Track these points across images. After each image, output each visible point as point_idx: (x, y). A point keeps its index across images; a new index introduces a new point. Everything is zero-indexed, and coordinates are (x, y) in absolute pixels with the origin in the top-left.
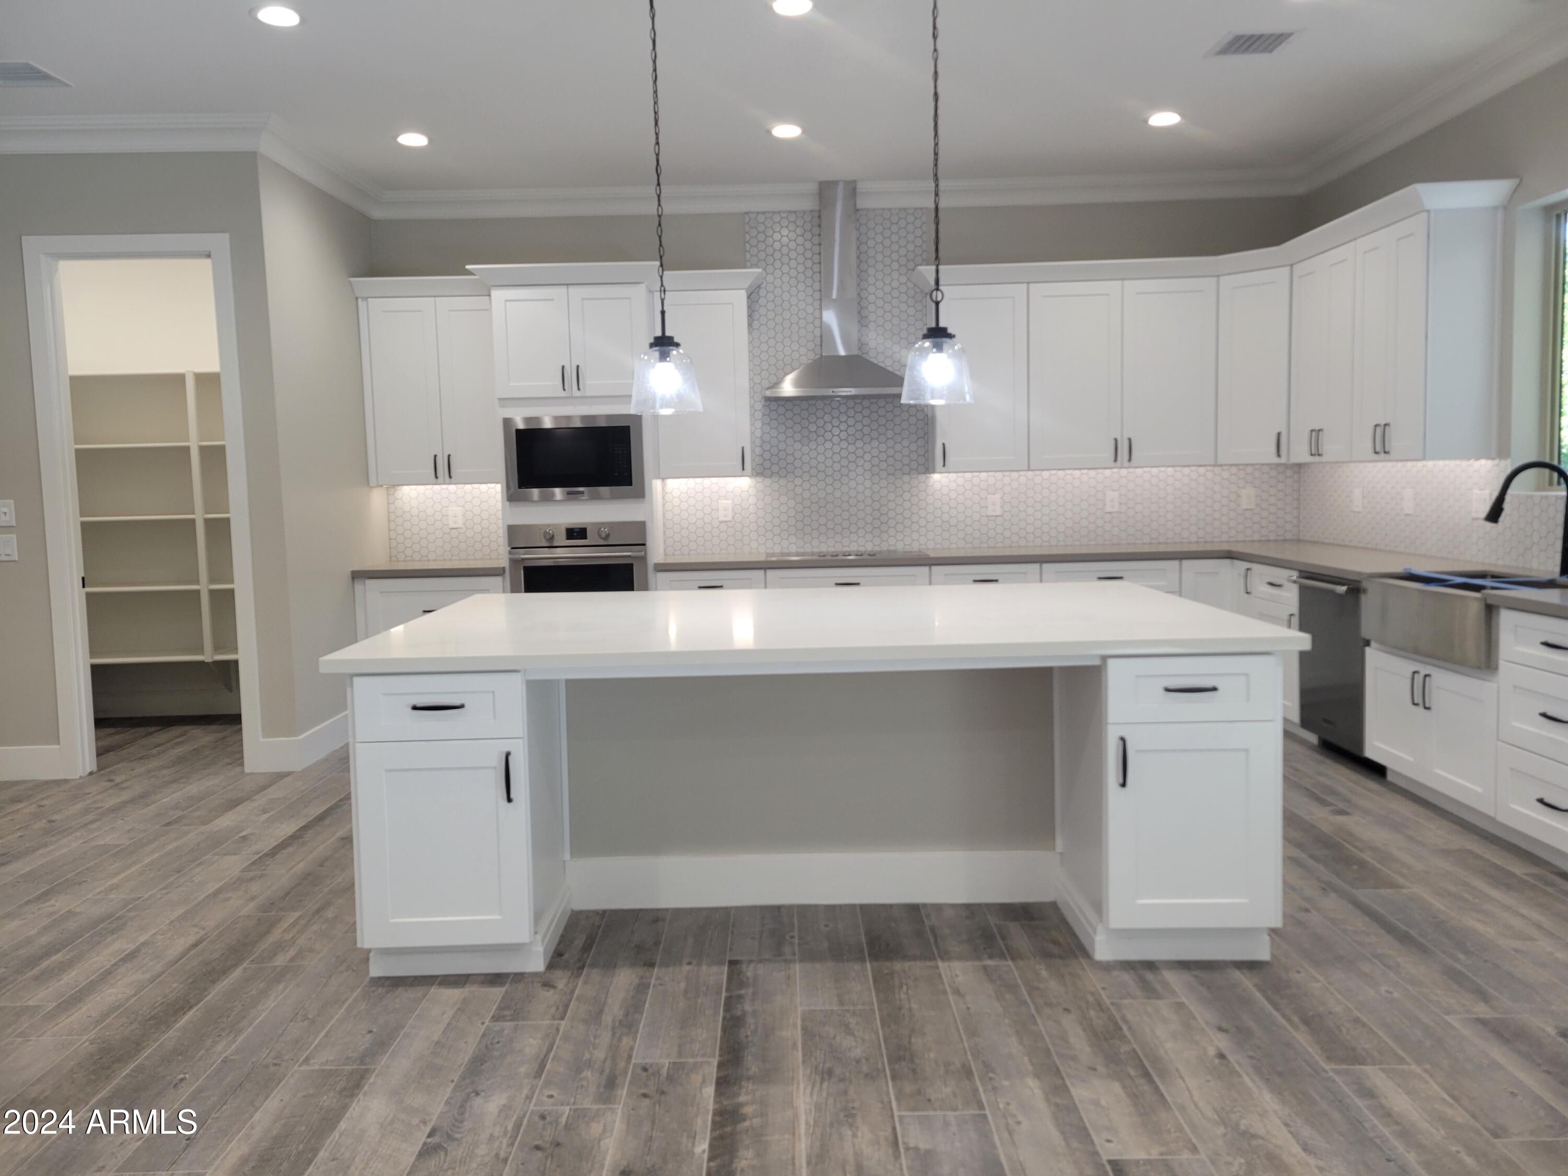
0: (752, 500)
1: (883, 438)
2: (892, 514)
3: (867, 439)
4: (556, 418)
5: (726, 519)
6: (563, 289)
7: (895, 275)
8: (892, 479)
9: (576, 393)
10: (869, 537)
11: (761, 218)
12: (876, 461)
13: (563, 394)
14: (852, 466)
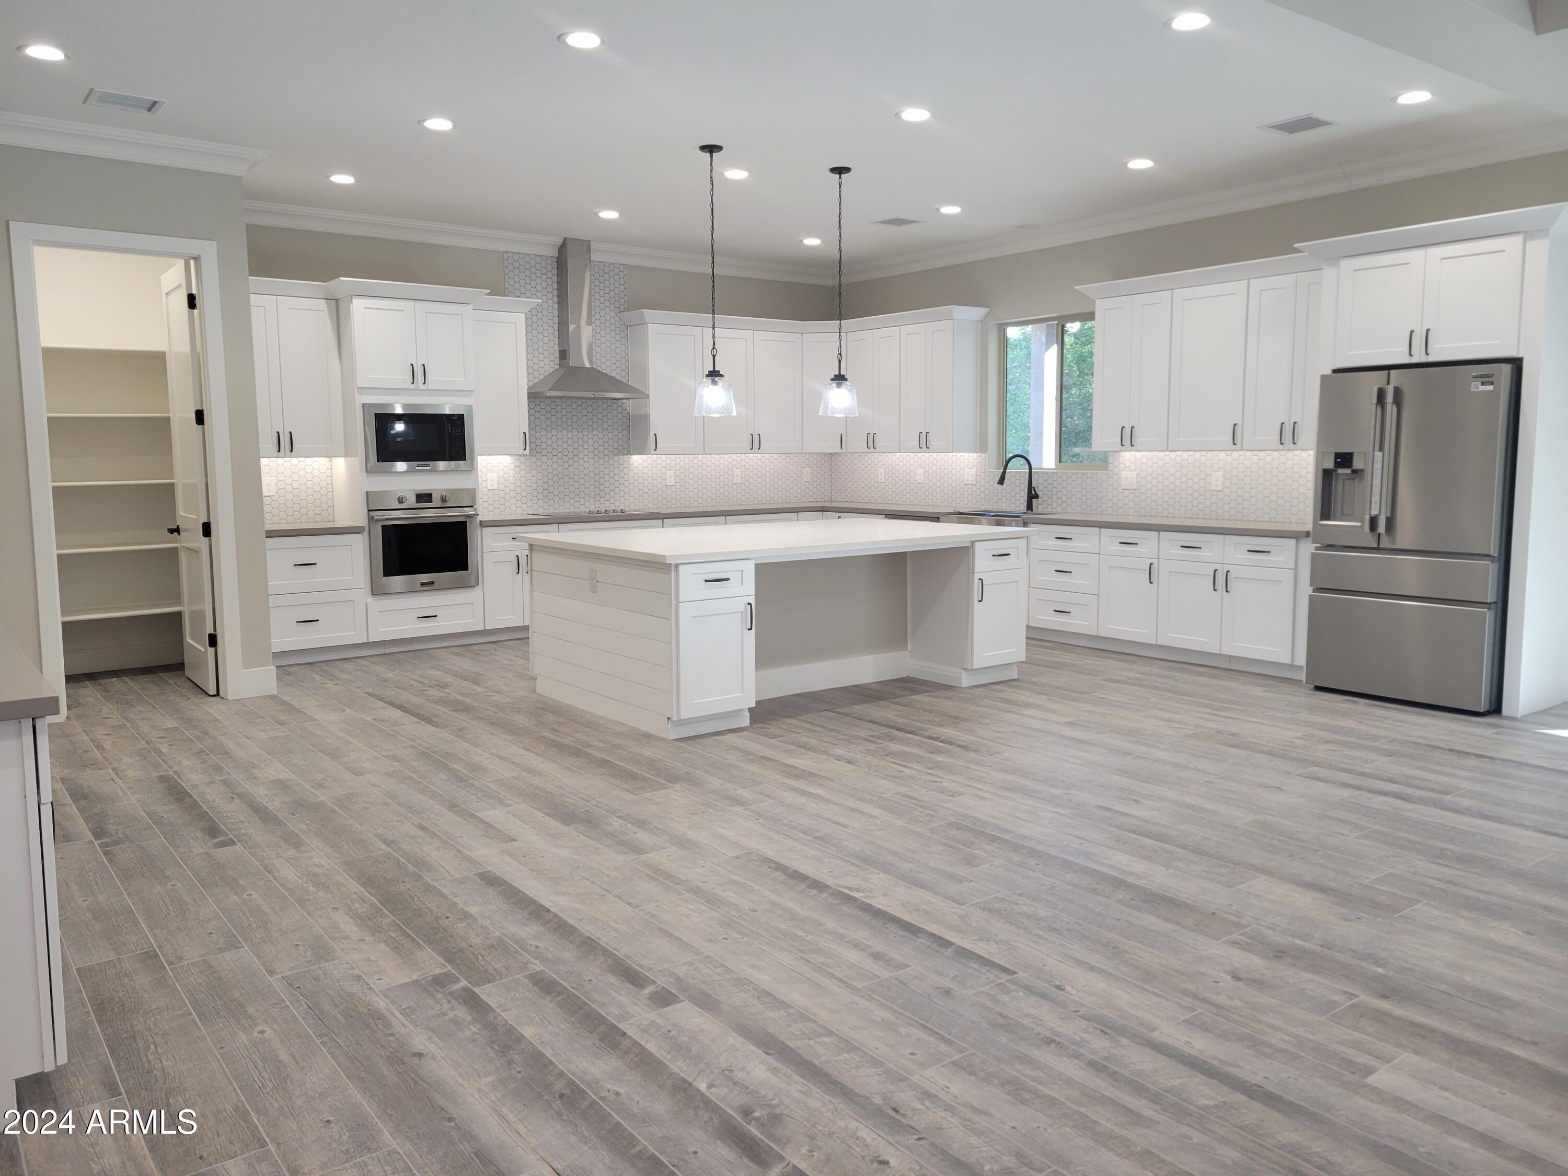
0: (511, 473)
1: (600, 429)
2: (607, 484)
3: (590, 429)
4: (405, 406)
5: (493, 488)
6: (411, 303)
7: (607, 310)
8: (606, 458)
9: (422, 387)
10: (592, 501)
11: (516, 257)
12: (596, 445)
13: (412, 387)
14: (581, 448)
